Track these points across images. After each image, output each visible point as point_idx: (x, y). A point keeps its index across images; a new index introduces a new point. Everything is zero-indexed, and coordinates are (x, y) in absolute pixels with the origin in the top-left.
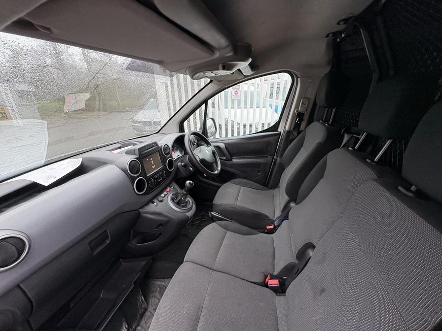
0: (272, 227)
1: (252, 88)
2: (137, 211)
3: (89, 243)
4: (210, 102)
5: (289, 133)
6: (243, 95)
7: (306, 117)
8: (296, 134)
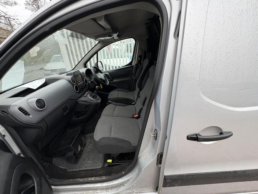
0: (134, 103)
1: (117, 47)
2: (76, 101)
3: (62, 109)
4: (99, 52)
5: (137, 65)
6: (113, 50)
7: (143, 58)
8: (139, 65)
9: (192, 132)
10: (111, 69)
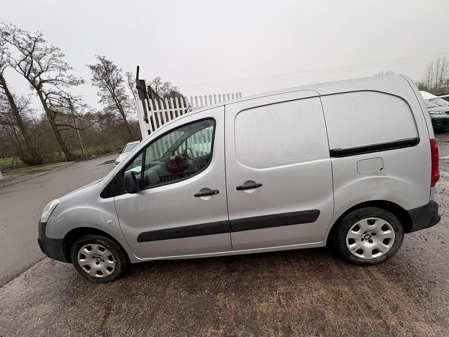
9: (239, 185)
10: (200, 155)
